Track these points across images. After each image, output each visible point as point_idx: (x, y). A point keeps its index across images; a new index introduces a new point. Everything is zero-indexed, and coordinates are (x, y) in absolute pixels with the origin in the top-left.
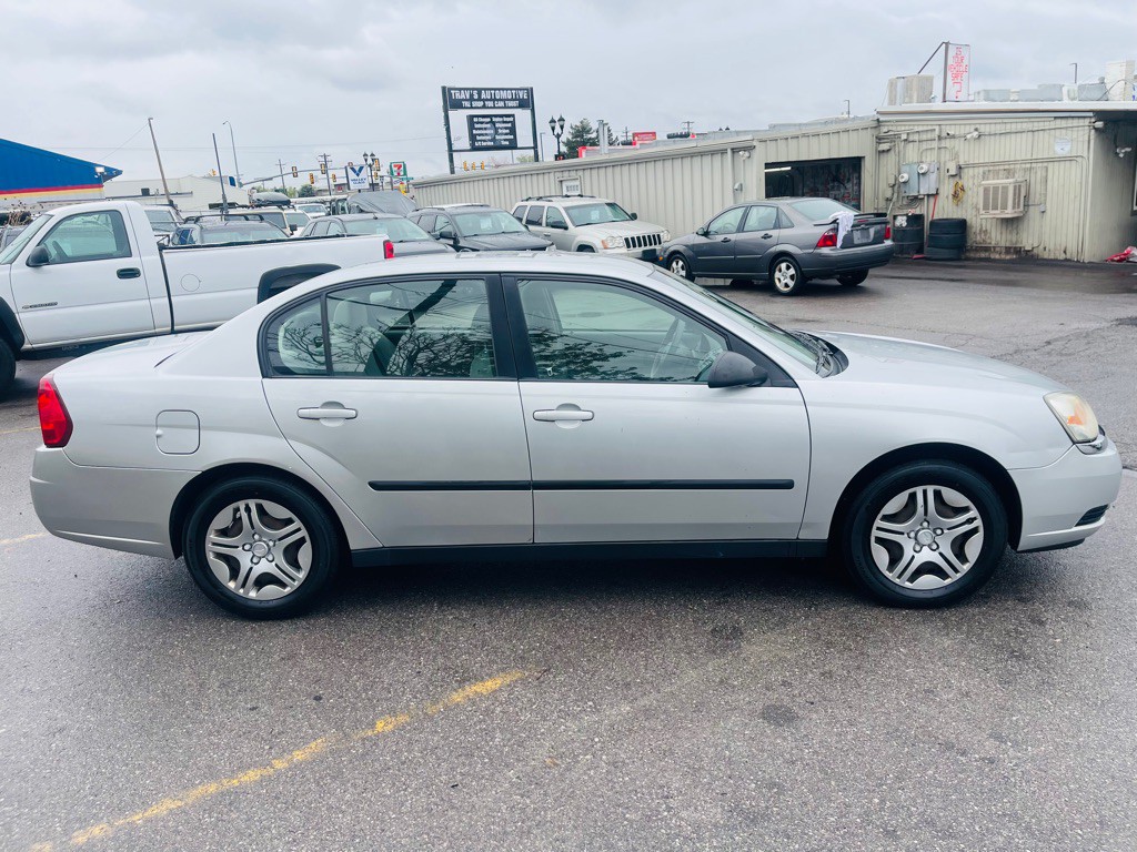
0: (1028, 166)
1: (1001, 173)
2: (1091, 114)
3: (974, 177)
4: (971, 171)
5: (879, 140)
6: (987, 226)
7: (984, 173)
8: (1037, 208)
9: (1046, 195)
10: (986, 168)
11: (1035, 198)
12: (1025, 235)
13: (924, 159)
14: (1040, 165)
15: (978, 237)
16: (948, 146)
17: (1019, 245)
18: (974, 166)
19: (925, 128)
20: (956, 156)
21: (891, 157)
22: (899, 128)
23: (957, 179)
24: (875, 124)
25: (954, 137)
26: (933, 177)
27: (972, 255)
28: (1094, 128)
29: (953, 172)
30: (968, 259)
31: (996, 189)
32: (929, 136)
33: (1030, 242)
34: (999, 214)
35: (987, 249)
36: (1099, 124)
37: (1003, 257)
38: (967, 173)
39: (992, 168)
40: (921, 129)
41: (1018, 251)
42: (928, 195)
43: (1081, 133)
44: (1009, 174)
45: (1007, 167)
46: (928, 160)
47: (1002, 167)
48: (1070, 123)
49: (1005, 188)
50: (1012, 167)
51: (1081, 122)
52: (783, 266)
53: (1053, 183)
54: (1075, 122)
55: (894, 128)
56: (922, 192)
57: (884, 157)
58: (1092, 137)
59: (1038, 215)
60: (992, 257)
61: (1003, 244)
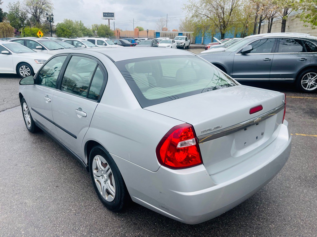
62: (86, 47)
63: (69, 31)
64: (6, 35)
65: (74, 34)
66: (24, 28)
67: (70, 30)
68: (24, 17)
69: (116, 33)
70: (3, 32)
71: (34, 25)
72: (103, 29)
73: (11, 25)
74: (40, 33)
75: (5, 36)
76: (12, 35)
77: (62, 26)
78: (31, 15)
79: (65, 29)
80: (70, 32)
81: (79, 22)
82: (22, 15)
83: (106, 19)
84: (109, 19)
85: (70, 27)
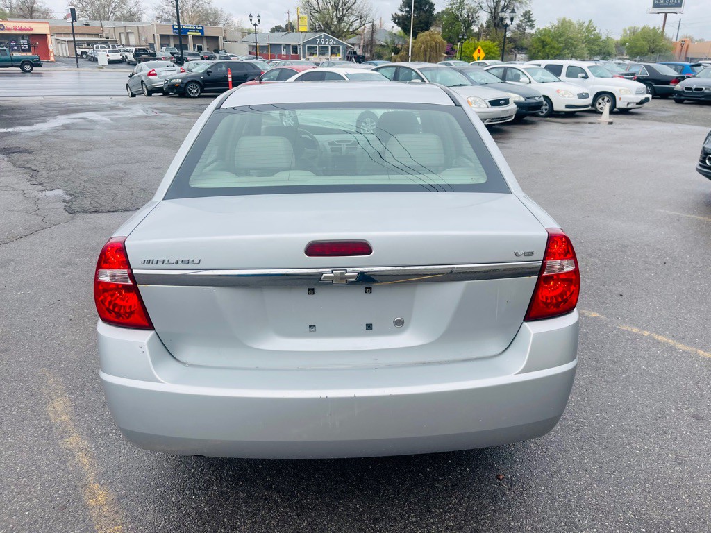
62: (530, 82)
63: (556, 46)
64: (430, 58)
65: (567, 51)
66: (462, 43)
67: (560, 43)
68: (472, 18)
69: (679, 47)
70: (426, 51)
71: (487, 35)
72: (644, 39)
73: (443, 36)
74: (479, 52)
75: (428, 58)
76: (441, 56)
77: (545, 35)
78: (487, 14)
79: (548, 40)
80: (558, 49)
81: (586, 24)
82: (468, 16)
83: (658, 13)
84: (666, 14)
85: (561, 35)
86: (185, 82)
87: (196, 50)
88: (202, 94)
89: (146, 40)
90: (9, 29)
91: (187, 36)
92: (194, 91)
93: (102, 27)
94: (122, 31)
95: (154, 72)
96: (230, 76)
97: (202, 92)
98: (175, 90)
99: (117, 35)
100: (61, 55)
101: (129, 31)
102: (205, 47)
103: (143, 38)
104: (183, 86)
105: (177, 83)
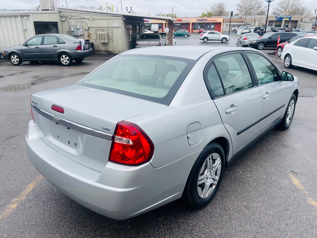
0: (108, 29)
1: (101, 30)
2: (122, 16)
3: (93, 31)
4: (92, 29)
5: (61, 17)
6: (99, 45)
7: (96, 30)
8: (111, 40)
9: (113, 37)
10: (96, 29)
11: (111, 38)
12: (109, 47)
13: (77, 24)
14: (110, 28)
15: (97, 48)
16: (84, 21)
17: (108, 50)
18: (92, 28)
19: (76, 15)
20: (87, 24)
21: (66, 23)
22: (67, 14)
23: (88, 31)
24: (59, 12)
25: (85, 19)
26: (81, 30)
27: (96, 53)
28: (123, 20)
29: (87, 29)
30: (95, 54)
31: (102, 34)
32: (77, 17)
33: (111, 49)
34: (103, 41)
35: (100, 51)
36: (124, 19)
37: (104, 53)
38: (91, 30)
39: (97, 29)
40: (74, 15)
41: (108, 52)
42: (80, 35)
43: (120, 21)
44: (103, 30)
45: (102, 29)
46: (78, 25)
47: (100, 29)
48: (117, 18)
49: (104, 34)
50: (103, 29)
51: (120, 18)
52: (64, 56)
53: (115, 34)
54: (118, 18)
55: (65, 14)
56: (78, 34)
57: (63, 23)
58: (123, 22)
59: (112, 42)
60: (101, 53)
61: (104, 50)
86: (258, 42)
87: (285, 27)
88: (265, 48)
89: (262, 23)
90: (209, 21)
91: (282, 21)
92: (261, 47)
93: (246, 18)
94: (254, 20)
95: (247, 38)
96: (279, 40)
97: (265, 47)
98: (252, 46)
99: (251, 21)
100: (226, 31)
101: (256, 19)
102: (290, 26)
103: (261, 22)
104: (256, 44)
105: (254, 43)
